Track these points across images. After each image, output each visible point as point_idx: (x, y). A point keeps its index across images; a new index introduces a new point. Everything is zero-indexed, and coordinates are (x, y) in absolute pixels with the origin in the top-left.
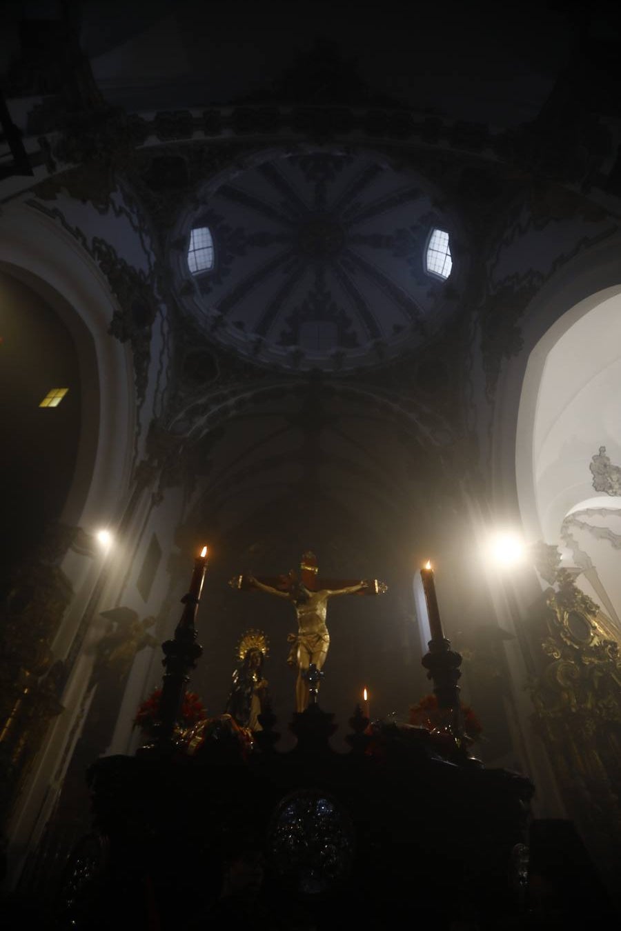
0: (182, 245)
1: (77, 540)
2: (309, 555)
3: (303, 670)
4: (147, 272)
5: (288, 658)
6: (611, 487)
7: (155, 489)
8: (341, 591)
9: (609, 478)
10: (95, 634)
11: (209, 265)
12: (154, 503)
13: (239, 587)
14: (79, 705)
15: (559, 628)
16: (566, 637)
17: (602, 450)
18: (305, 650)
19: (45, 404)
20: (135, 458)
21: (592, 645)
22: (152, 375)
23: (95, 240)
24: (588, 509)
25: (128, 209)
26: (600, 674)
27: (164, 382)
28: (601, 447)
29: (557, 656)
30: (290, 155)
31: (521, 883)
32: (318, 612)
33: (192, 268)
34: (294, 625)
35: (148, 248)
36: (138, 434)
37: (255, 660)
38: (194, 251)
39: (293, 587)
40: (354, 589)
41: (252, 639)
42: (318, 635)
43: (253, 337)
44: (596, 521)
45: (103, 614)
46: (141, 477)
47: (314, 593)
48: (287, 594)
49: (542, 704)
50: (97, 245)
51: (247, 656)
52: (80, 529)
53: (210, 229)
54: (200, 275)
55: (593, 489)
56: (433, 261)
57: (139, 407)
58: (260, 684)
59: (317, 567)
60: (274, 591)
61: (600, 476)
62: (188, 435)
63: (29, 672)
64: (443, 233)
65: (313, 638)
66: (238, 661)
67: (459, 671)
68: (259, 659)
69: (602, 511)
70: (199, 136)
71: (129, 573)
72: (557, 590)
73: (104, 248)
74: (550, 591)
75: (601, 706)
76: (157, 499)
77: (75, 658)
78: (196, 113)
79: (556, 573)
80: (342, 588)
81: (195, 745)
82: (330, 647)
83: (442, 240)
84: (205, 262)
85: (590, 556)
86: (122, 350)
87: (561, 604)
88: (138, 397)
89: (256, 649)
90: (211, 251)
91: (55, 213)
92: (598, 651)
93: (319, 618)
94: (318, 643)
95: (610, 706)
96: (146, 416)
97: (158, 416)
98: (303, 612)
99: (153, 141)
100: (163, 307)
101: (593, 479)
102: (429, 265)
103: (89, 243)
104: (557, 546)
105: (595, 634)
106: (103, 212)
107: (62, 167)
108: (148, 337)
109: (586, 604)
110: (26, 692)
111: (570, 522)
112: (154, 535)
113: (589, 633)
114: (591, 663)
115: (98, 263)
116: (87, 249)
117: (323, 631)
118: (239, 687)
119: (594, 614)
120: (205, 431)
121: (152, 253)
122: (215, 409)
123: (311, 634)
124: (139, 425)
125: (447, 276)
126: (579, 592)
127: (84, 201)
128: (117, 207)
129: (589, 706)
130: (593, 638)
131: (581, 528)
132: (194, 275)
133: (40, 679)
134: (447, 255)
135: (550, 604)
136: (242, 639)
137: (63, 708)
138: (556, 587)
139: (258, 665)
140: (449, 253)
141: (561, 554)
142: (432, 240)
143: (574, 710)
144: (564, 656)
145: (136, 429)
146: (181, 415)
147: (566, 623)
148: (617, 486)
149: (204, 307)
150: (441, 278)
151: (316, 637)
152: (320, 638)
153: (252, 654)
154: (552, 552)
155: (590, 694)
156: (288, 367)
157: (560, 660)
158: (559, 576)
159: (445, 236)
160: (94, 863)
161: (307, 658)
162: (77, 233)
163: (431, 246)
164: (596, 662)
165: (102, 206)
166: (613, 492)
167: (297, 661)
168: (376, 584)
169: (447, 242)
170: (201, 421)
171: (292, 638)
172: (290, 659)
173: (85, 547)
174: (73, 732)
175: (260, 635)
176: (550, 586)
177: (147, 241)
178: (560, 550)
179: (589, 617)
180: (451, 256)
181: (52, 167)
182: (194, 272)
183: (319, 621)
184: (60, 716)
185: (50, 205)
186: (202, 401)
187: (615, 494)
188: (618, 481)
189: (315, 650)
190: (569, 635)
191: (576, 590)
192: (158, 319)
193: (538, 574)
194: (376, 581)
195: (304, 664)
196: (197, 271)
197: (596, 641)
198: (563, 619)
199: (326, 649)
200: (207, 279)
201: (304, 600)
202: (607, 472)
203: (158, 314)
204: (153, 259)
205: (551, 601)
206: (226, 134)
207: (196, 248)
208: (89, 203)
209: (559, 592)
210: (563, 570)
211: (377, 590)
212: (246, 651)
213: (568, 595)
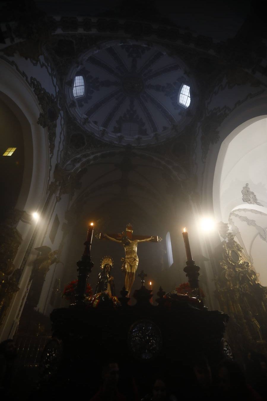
0: (71, 83)
1: (23, 217)
2: (129, 225)
3: (128, 273)
4: (55, 96)
5: (121, 268)
6: (249, 200)
7: (58, 195)
8: (143, 240)
9: (249, 197)
10: (32, 257)
11: (82, 94)
12: (57, 201)
13: (100, 238)
14: (26, 287)
15: (227, 256)
16: (230, 260)
17: (247, 185)
18: (128, 264)
19: (5, 154)
20: (49, 181)
21: (240, 263)
22: (56, 144)
23: (32, 78)
24: (239, 209)
25: (46, 64)
26: (242, 275)
27: (61, 147)
28: (247, 184)
29: (226, 267)
30: (122, 44)
31: (225, 352)
32: (134, 249)
33: (75, 95)
34: (123, 254)
35: (55, 84)
36: (50, 170)
37: (108, 269)
38: (76, 87)
39: (124, 239)
40: (149, 239)
41: (107, 260)
42: (134, 258)
43: (102, 128)
44: (242, 214)
45: (36, 249)
46: (51, 189)
47: (132, 241)
48: (121, 241)
49: (219, 287)
50: (32, 81)
51: (105, 267)
52: (25, 212)
53: (83, 77)
54: (78, 98)
55: (242, 201)
56: (182, 99)
57: (51, 158)
58: (110, 278)
59: (133, 230)
60: (115, 240)
61: (245, 196)
62: (72, 171)
63: (4, 273)
64: (187, 86)
65: (132, 260)
66: (101, 269)
67: (199, 273)
68: (110, 268)
69: (245, 210)
70: (81, 31)
71: (46, 232)
72: (227, 241)
73: (36, 83)
74: (225, 242)
75: (242, 287)
76: (58, 199)
77: (24, 268)
78: (80, 19)
79: (227, 235)
80: (143, 239)
81: (96, 304)
82: (139, 264)
83: (187, 90)
84: (81, 92)
85: (238, 228)
86: (43, 131)
87: (228, 247)
88: (50, 153)
89: (108, 264)
90: (83, 87)
91: (13, 63)
92: (241, 266)
93: (134, 251)
94: (134, 262)
95: (245, 287)
96: (54, 162)
97: (59, 162)
98: (127, 249)
99: (59, 31)
100: (62, 112)
101: (243, 196)
102: (180, 101)
103: (29, 79)
104: (227, 224)
105: (241, 259)
106: (35, 65)
107: (17, 40)
108: (55, 126)
109: (238, 247)
110: (3, 282)
111: (232, 214)
112: (57, 215)
113: (239, 259)
114: (239, 270)
115: (33, 89)
116: (28, 83)
117: (136, 257)
118: (102, 280)
119: (241, 251)
120: (80, 170)
121: (57, 87)
122: (84, 160)
123: (132, 258)
124: (51, 166)
125: (188, 106)
126: (236, 242)
127: (26, 59)
128: (42, 63)
129: (238, 287)
130: (240, 261)
131: (236, 216)
132: (75, 98)
133: (9, 277)
134: (188, 96)
135: (224, 247)
136: (102, 260)
137: (19, 289)
138: (227, 240)
139: (109, 271)
140: (189, 96)
141: (229, 227)
142: (182, 89)
143: (232, 289)
144: (228, 268)
145: (50, 167)
146: (69, 163)
147: (230, 255)
148: (252, 200)
149: (79, 113)
150: (185, 107)
151: (133, 259)
152: (135, 260)
153: (107, 266)
154: (225, 226)
155: (238, 282)
156: (117, 143)
157: (227, 269)
158: (228, 236)
159: (188, 88)
160: (56, 350)
161: (129, 268)
162: (24, 74)
163: (181, 92)
164: (241, 270)
165: (34, 62)
166: (250, 202)
167: (125, 269)
168: (158, 238)
169: (188, 91)
170: (78, 165)
171: (123, 260)
172: (122, 268)
173: (27, 220)
174: (23, 299)
175: (110, 258)
176: (224, 240)
177: (55, 80)
178: (228, 225)
179: (239, 252)
180: (190, 97)
181: (12, 40)
182: (76, 97)
183: (134, 253)
184: (18, 292)
185: (11, 59)
186: (79, 156)
187: (251, 203)
188: (252, 198)
189: (133, 264)
190: (231, 259)
191: (234, 242)
192: (60, 118)
193: (220, 235)
194: (157, 236)
195: (128, 270)
196: (77, 96)
197: (241, 262)
198: (229, 253)
199: (137, 265)
200: (81, 100)
201: (128, 244)
202: (249, 194)
203: (59, 115)
204: (57, 90)
205: (224, 246)
206: (94, 31)
207: (77, 86)
208: (29, 59)
209: (228, 242)
210: (230, 233)
211: (158, 240)
212: (104, 265)
213: (231, 244)
